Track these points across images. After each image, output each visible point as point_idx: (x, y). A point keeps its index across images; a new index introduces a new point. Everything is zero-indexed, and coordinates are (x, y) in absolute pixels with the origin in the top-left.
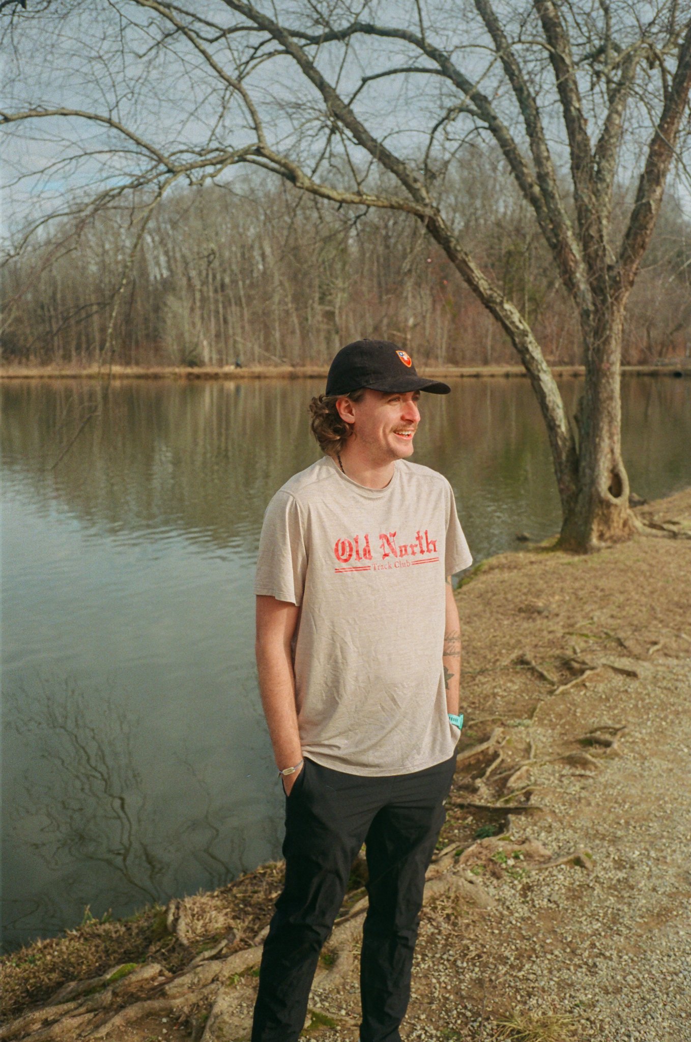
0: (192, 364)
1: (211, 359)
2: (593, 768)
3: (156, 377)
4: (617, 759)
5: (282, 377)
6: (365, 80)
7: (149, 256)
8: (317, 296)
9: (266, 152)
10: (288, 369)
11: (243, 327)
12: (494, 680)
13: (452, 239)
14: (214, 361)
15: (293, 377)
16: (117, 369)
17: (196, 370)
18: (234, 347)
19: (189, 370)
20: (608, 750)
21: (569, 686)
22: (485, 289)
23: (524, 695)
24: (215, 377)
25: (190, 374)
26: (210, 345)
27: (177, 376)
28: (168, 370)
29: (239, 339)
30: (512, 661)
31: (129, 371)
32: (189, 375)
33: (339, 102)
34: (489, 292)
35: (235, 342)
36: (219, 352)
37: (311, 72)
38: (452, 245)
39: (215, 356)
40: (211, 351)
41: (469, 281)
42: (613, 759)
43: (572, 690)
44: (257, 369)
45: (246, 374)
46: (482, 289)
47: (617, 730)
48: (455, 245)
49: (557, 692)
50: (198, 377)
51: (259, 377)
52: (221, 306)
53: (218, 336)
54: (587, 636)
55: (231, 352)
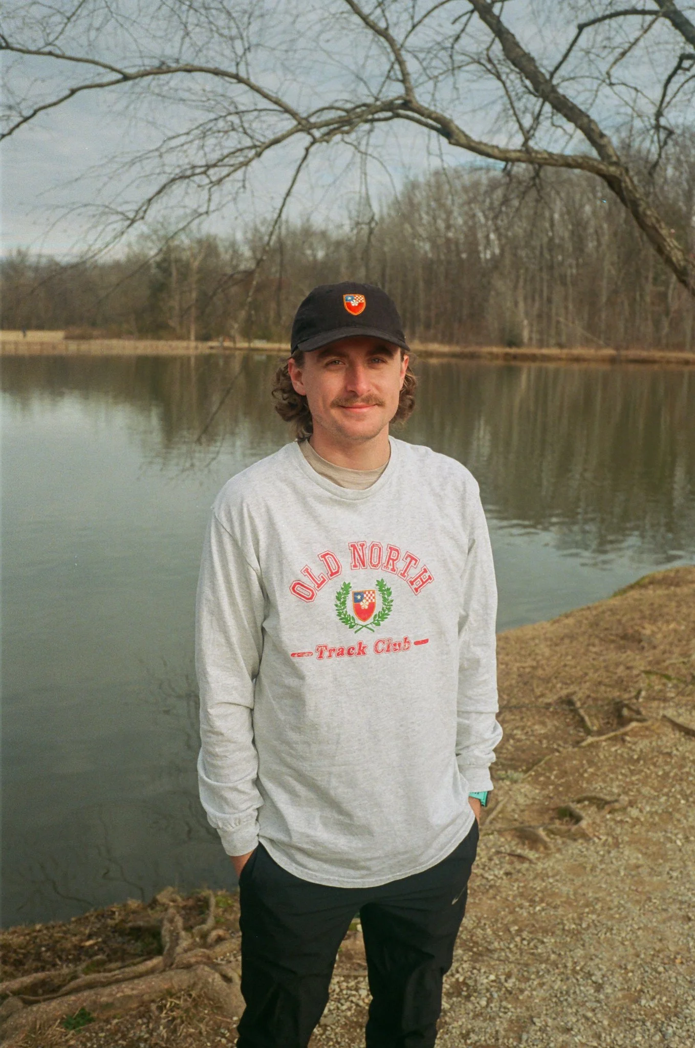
0: (511, 344)
1: (530, 339)
2: (542, 849)
3: (473, 356)
4: (580, 841)
5: (603, 360)
6: (581, 28)
7: (480, 235)
8: (651, 275)
9: (414, 105)
10: (609, 352)
11: (566, 308)
12: (522, 718)
13: (641, 202)
14: (534, 342)
15: (613, 360)
16: (435, 347)
17: (513, 350)
18: (557, 328)
19: (508, 350)
20: (574, 828)
21: (603, 738)
22: (678, 261)
23: (545, 741)
24: (533, 358)
25: (507, 354)
26: (531, 325)
27: (494, 356)
28: (486, 350)
29: (562, 319)
30: (560, 698)
31: (445, 349)
32: (506, 356)
33: (518, 50)
34: (682, 263)
35: (558, 322)
36: (541, 332)
37: (488, 17)
38: (641, 209)
39: (535, 336)
40: (531, 332)
41: (660, 250)
42: (575, 840)
43: (604, 744)
44: (578, 351)
45: (564, 356)
46: (674, 259)
47: (607, 803)
48: (645, 209)
49: (584, 744)
50: (515, 357)
51: (577, 359)
52: (545, 284)
53: (540, 316)
54: (669, 678)
55: (553, 332)
